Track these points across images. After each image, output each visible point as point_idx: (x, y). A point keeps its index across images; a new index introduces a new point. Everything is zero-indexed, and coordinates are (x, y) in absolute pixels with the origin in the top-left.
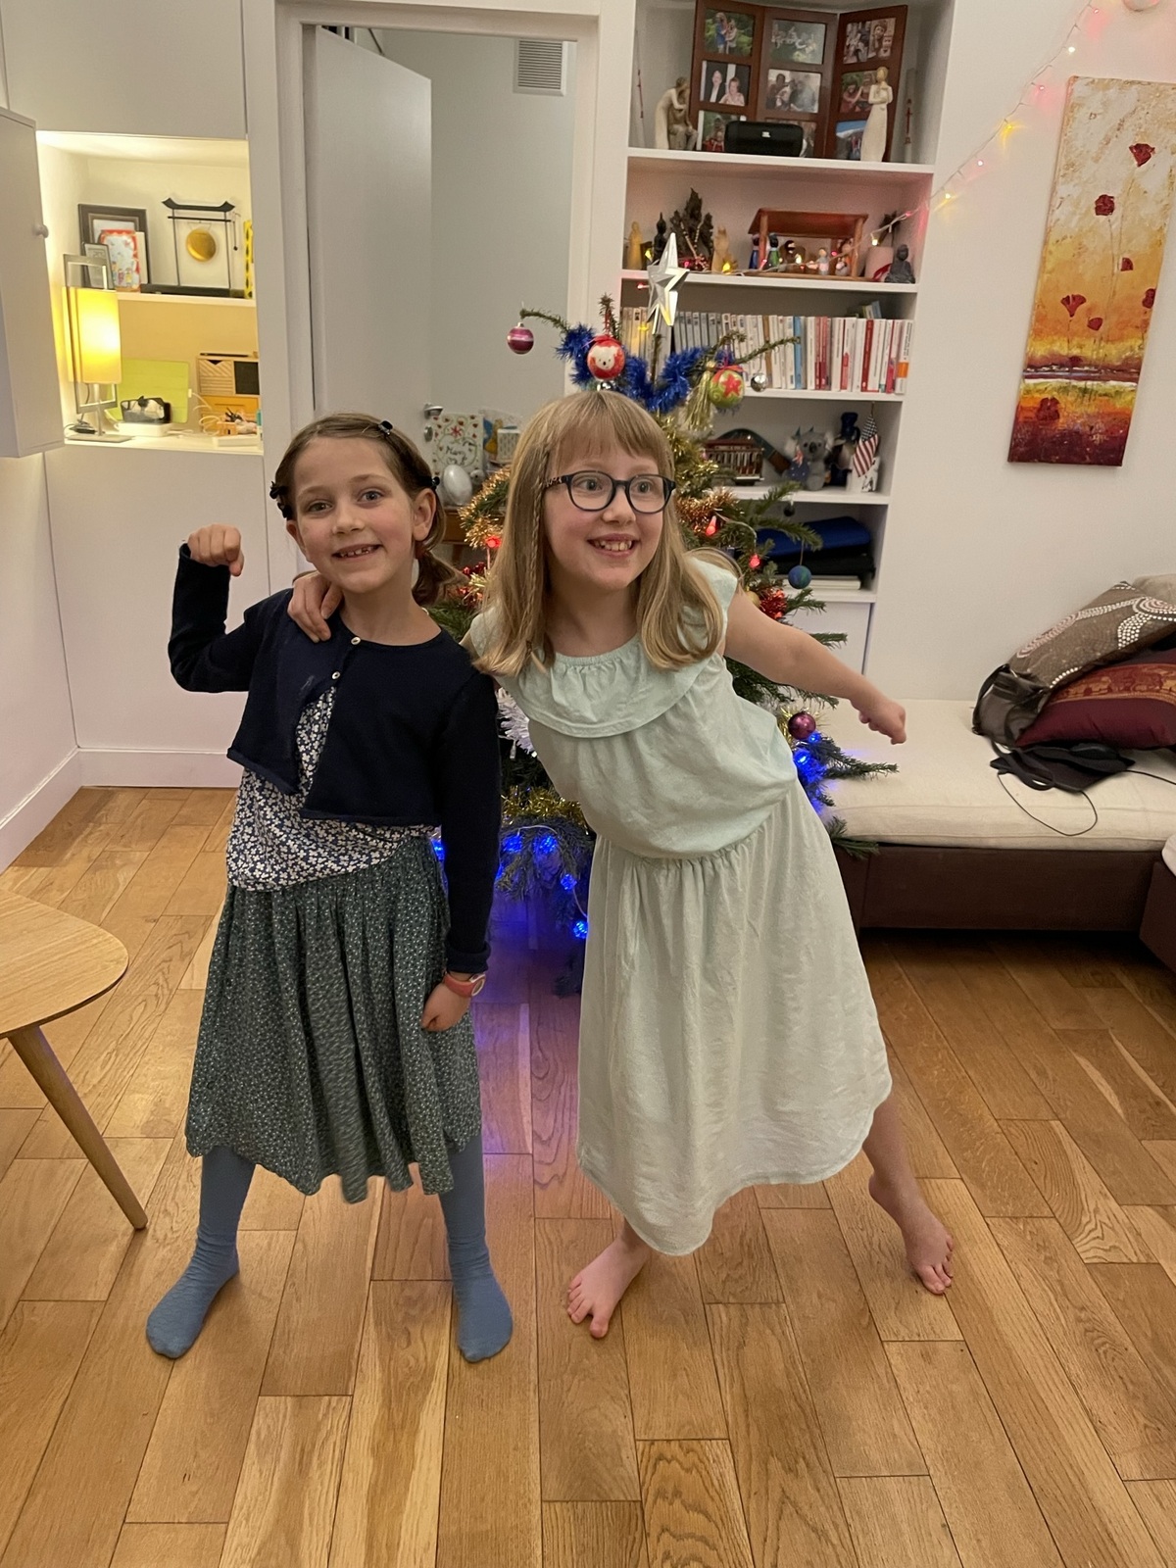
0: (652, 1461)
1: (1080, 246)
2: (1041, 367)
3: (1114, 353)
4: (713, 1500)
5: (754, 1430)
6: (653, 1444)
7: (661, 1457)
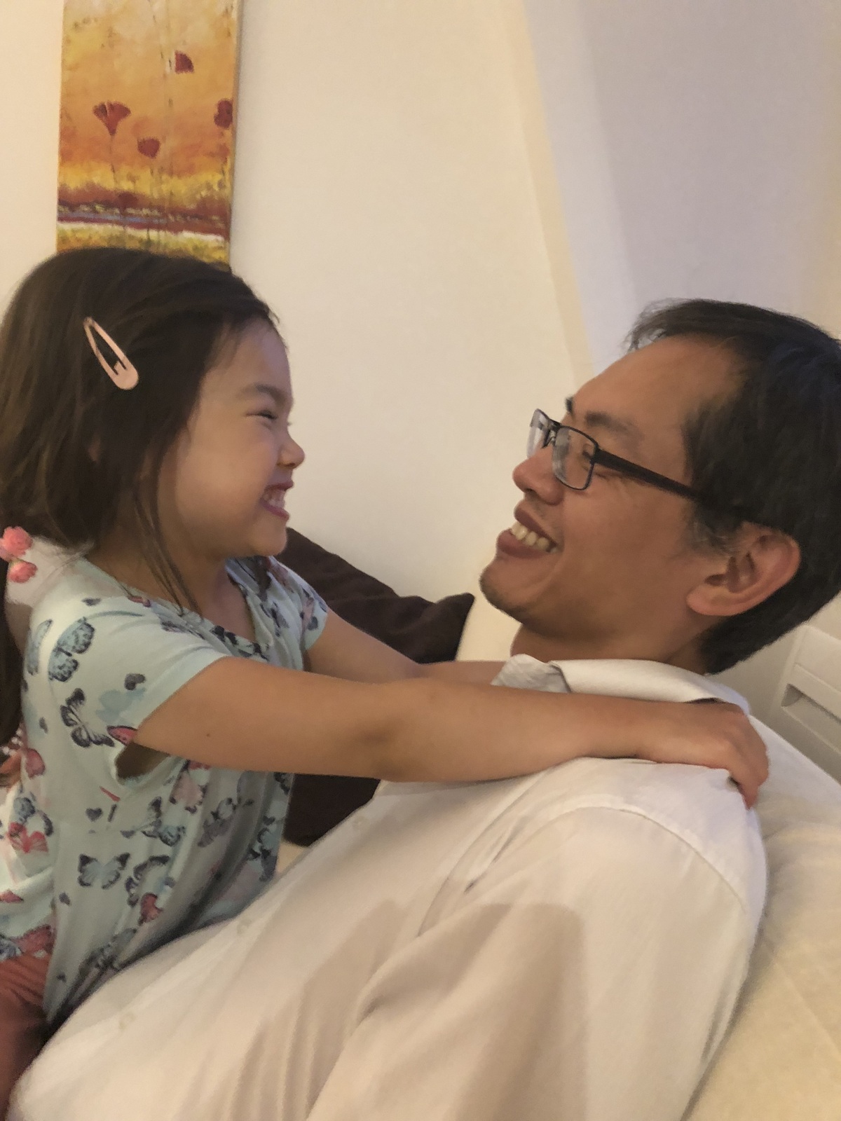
1: (111, 33)
2: (78, 205)
3: (183, 189)
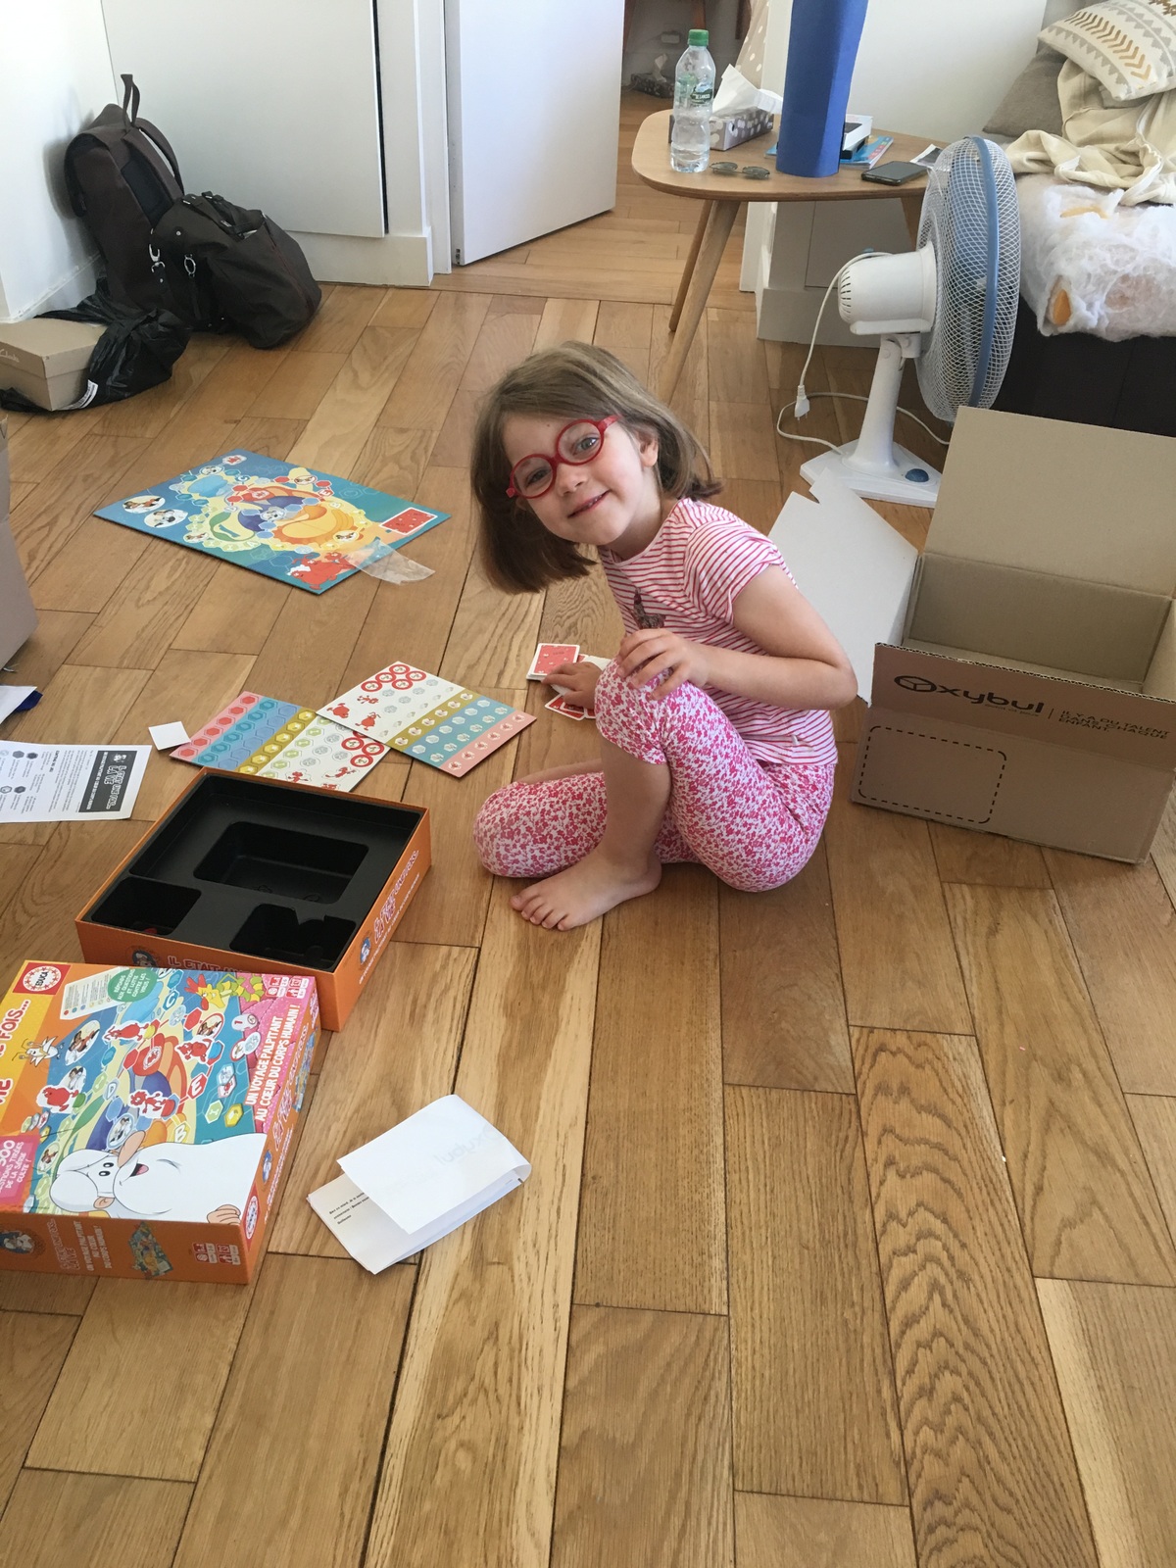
0: (871, 1051)
4: (954, 1103)
5: (1009, 1029)
6: (872, 1032)
7: (882, 1048)
